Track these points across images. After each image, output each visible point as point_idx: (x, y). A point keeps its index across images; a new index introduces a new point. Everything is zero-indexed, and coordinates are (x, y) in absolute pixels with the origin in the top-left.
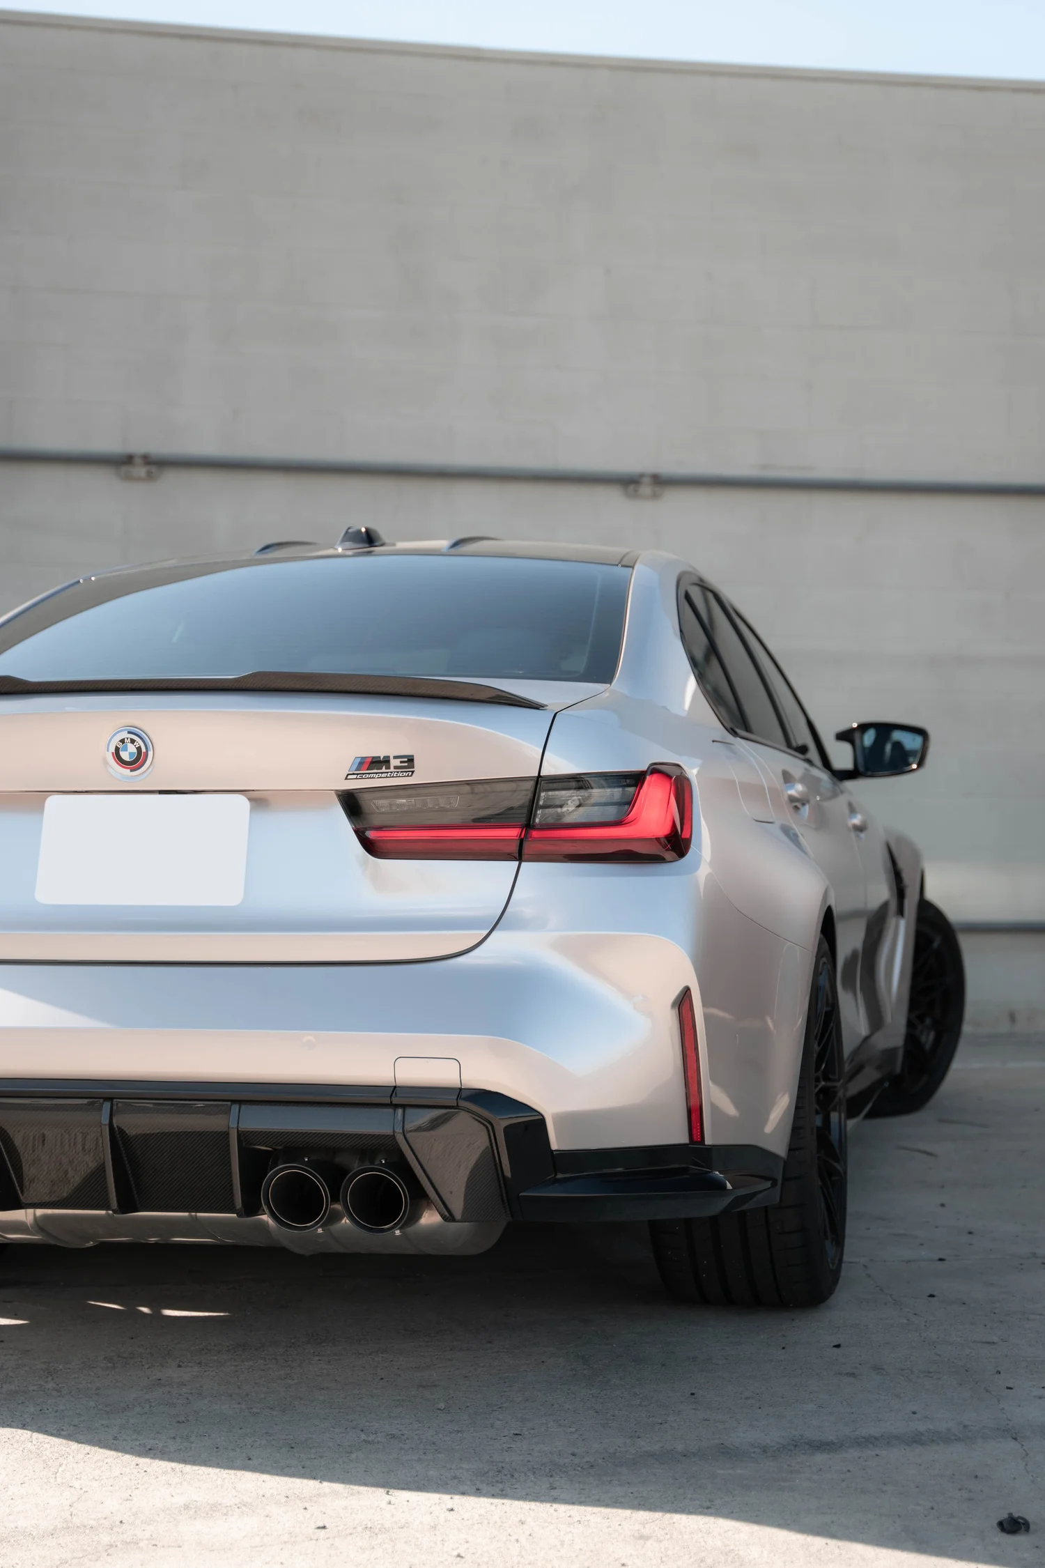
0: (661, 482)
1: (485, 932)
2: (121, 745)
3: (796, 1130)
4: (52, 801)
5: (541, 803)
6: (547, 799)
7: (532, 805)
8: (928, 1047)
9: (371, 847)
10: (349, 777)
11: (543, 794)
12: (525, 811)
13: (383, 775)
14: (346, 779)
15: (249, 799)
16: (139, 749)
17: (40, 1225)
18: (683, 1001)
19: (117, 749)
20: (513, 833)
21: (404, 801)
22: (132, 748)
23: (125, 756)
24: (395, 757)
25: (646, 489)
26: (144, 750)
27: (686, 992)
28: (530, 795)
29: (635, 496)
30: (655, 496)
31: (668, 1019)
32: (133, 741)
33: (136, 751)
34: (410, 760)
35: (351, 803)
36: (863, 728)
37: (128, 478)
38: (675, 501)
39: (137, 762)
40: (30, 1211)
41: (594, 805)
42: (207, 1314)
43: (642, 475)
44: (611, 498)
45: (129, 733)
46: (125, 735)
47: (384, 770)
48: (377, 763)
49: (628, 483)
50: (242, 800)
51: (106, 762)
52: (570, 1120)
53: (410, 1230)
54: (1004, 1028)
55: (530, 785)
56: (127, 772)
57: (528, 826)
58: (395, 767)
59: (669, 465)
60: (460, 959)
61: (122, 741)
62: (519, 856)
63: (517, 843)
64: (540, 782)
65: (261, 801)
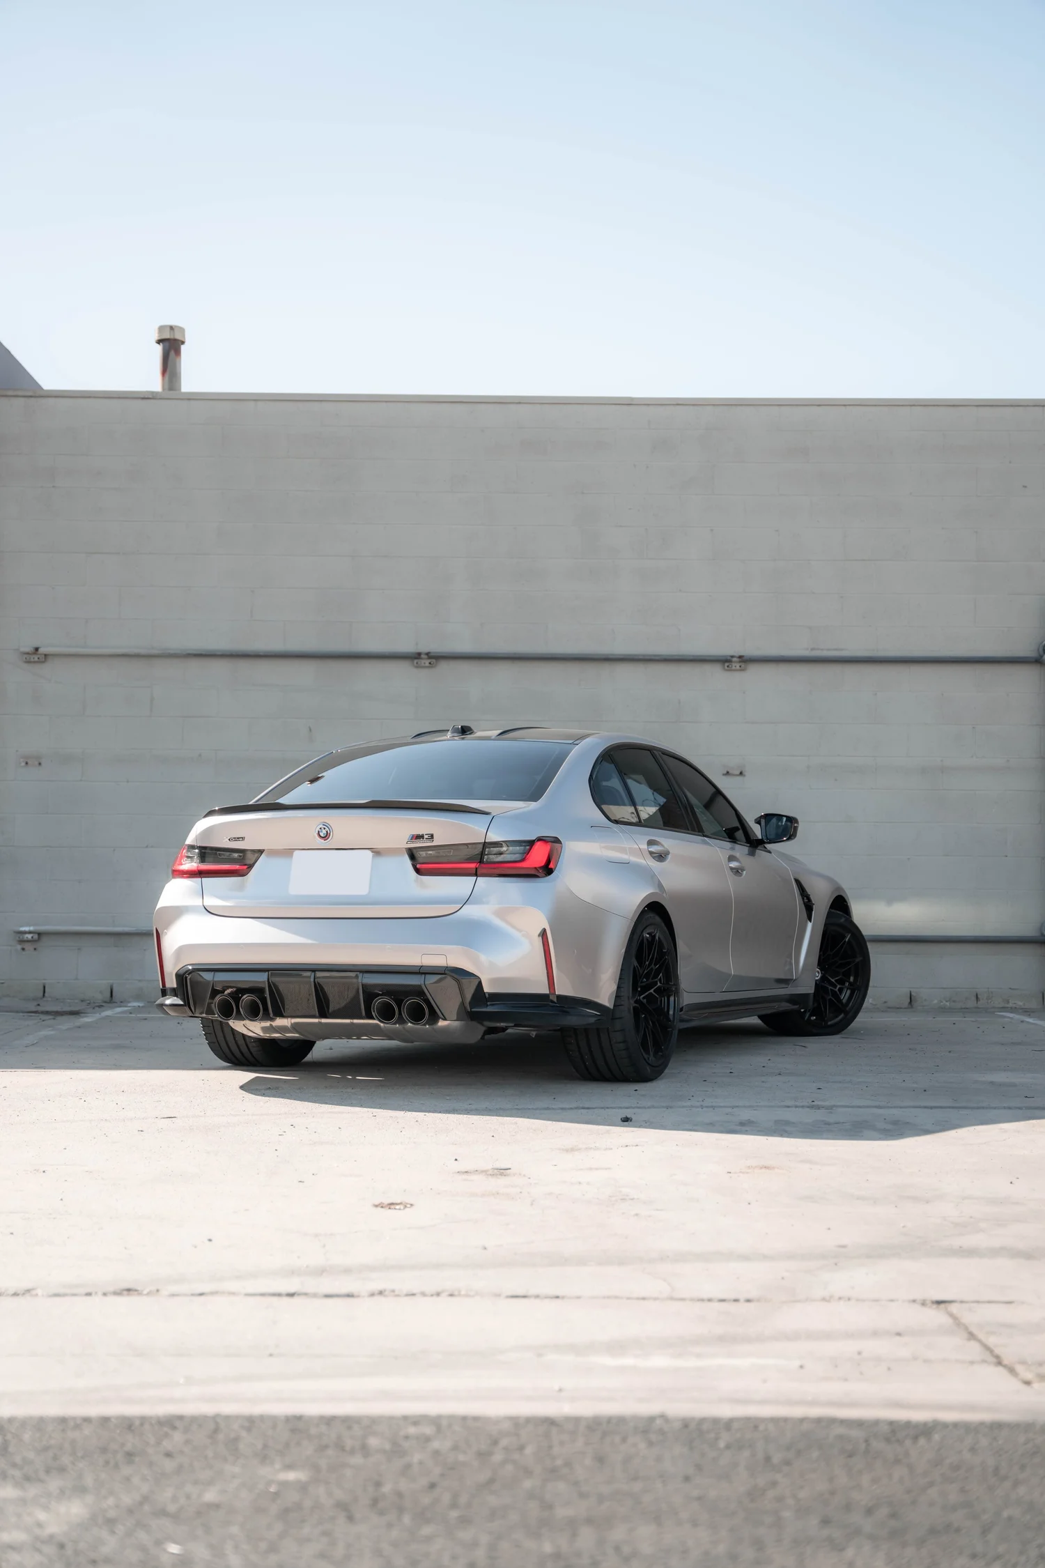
0: (746, 661)
1: (463, 905)
2: (320, 830)
4: (296, 853)
5: (486, 853)
6: (488, 852)
7: (482, 854)
9: (418, 871)
10: (409, 843)
11: (487, 849)
12: (480, 856)
13: (422, 842)
15: (372, 852)
16: (327, 832)
17: (295, 1027)
18: (543, 934)
19: (319, 832)
20: (475, 865)
21: (430, 852)
22: (324, 831)
23: (322, 835)
24: (426, 835)
25: (736, 666)
26: (329, 832)
27: (544, 930)
28: (481, 850)
29: (729, 669)
30: (742, 670)
31: (538, 943)
32: (325, 828)
34: (432, 836)
35: (412, 855)
37: (418, 667)
38: (754, 671)
39: (326, 837)
40: (289, 1019)
41: (508, 854)
42: (374, 1079)
43: (732, 657)
44: (716, 671)
45: (323, 825)
46: (321, 826)
47: (422, 840)
48: (419, 837)
49: (725, 661)
50: (369, 852)
51: (315, 837)
52: (494, 981)
53: (435, 1027)
55: (481, 846)
56: (323, 841)
57: (481, 861)
58: (426, 839)
59: (750, 650)
60: (450, 916)
61: (321, 828)
62: (476, 875)
63: (475, 870)
64: (485, 845)
65: (377, 852)
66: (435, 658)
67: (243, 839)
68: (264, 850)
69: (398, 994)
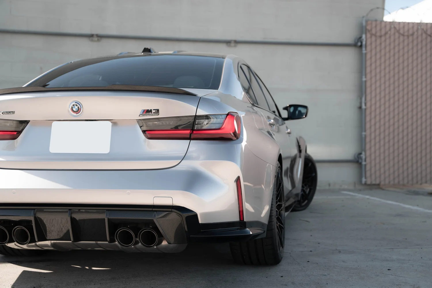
0: (237, 42)
1: (180, 161)
2: (73, 106)
3: (271, 216)
4: (54, 123)
5: (196, 123)
6: (198, 122)
7: (194, 123)
8: (307, 192)
9: (147, 136)
10: (140, 116)
11: (197, 121)
12: (192, 125)
13: (150, 115)
14: (139, 116)
15: (111, 122)
16: (78, 107)
17: (53, 245)
18: (238, 180)
19: (72, 108)
20: (188, 132)
21: (156, 123)
22: (76, 107)
23: (74, 109)
24: (153, 110)
25: (233, 44)
26: (80, 108)
27: (239, 178)
28: (193, 120)
29: (230, 46)
30: (235, 46)
31: (234, 186)
32: (77, 105)
33: (77, 108)
34: (158, 110)
35: (141, 124)
36: (291, 106)
37: (92, 41)
38: (241, 47)
39: (78, 111)
40: (50, 241)
41: (211, 124)
42: (104, 269)
43: (231, 40)
45: (75, 103)
46: (74, 103)
47: (150, 113)
48: (148, 111)
49: (228, 43)
50: (109, 124)
51: (69, 111)
52: (205, 215)
53: (159, 246)
54: (327, 187)
55: (193, 118)
56: (75, 114)
57: (193, 130)
58: (154, 113)
59: (239, 38)
60: (172, 168)
61: (74, 105)
62: (190, 139)
63: (189, 135)
64: (196, 117)
65: (114, 123)
66: (100, 37)
67: (13, 112)
68: (29, 121)
69: (136, 226)
